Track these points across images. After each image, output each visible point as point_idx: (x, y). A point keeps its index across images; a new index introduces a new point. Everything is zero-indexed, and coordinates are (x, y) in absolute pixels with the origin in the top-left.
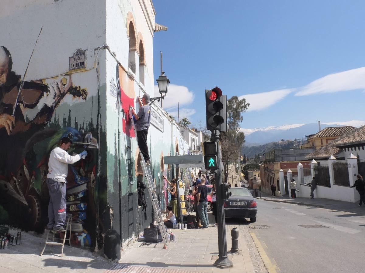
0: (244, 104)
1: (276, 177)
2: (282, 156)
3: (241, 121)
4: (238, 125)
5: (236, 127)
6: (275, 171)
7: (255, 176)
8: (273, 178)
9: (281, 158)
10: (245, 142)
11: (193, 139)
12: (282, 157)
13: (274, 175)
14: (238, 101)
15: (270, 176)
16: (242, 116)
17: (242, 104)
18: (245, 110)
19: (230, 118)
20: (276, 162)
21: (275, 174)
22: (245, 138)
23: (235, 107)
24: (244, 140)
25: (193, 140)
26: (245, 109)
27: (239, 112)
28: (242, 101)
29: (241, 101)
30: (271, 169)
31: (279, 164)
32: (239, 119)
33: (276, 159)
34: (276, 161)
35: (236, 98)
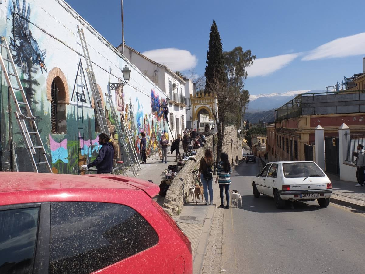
0: (250, 56)
1: (302, 141)
2: (313, 105)
3: (244, 77)
4: (242, 82)
5: (239, 84)
6: (301, 130)
7: (259, 141)
8: (296, 142)
9: (312, 109)
10: (249, 102)
11: (174, 84)
12: (314, 107)
13: (300, 138)
14: (242, 53)
15: (287, 139)
16: (246, 72)
17: (247, 57)
18: (250, 64)
19: (232, 72)
20: (304, 116)
21: (302, 135)
22: (249, 97)
23: (238, 60)
24: (249, 99)
25: (174, 86)
26: (251, 62)
27: (243, 66)
28: (247, 53)
29: (245, 52)
30: (291, 129)
31: (309, 120)
32: (243, 75)
33: (303, 111)
34: (303, 113)
35: (240, 49)
